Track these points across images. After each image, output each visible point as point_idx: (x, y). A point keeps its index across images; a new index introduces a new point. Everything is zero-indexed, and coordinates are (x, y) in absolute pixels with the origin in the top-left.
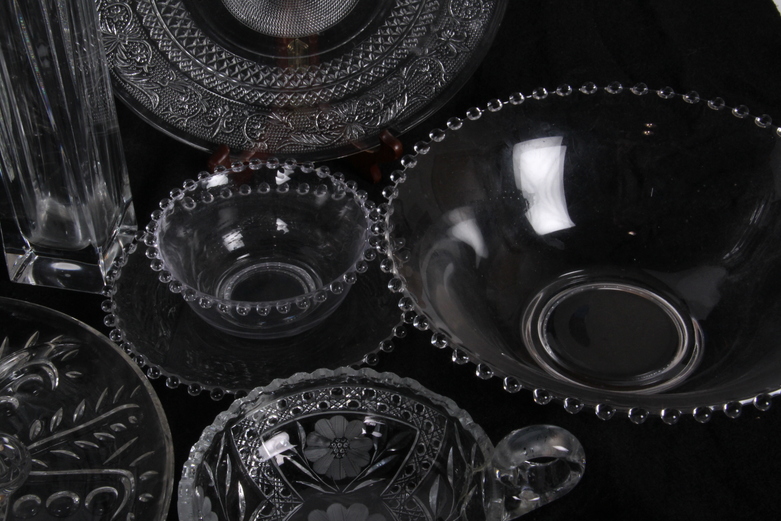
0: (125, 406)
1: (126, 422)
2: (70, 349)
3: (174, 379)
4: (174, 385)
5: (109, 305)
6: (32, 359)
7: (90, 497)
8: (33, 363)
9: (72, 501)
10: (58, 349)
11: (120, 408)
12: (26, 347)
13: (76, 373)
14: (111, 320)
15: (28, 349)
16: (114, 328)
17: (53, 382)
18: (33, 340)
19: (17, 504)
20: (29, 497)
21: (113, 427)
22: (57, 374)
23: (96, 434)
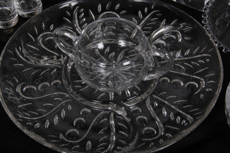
0: (205, 55)
1: (205, 61)
2: (188, 28)
3: (226, 49)
4: (226, 51)
5: (205, 16)
6: (173, 29)
7: (187, 84)
8: (173, 31)
9: (180, 84)
10: (183, 28)
11: (203, 55)
12: (172, 24)
13: (188, 38)
14: (205, 21)
15: (172, 25)
16: (206, 25)
17: (179, 40)
18: (175, 22)
19: (161, 80)
20: (165, 78)
21: (199, 61)
22: (181, 37)
23: (192, 62)
